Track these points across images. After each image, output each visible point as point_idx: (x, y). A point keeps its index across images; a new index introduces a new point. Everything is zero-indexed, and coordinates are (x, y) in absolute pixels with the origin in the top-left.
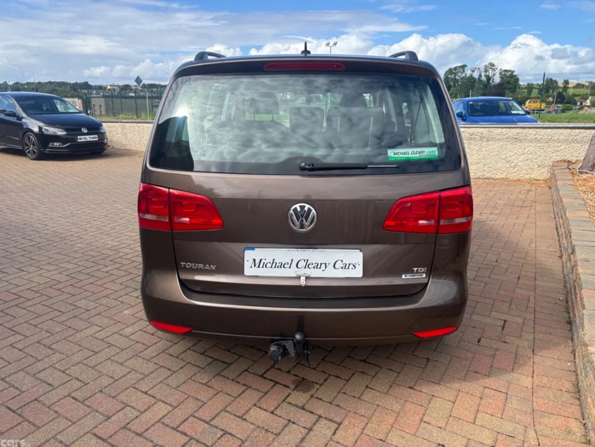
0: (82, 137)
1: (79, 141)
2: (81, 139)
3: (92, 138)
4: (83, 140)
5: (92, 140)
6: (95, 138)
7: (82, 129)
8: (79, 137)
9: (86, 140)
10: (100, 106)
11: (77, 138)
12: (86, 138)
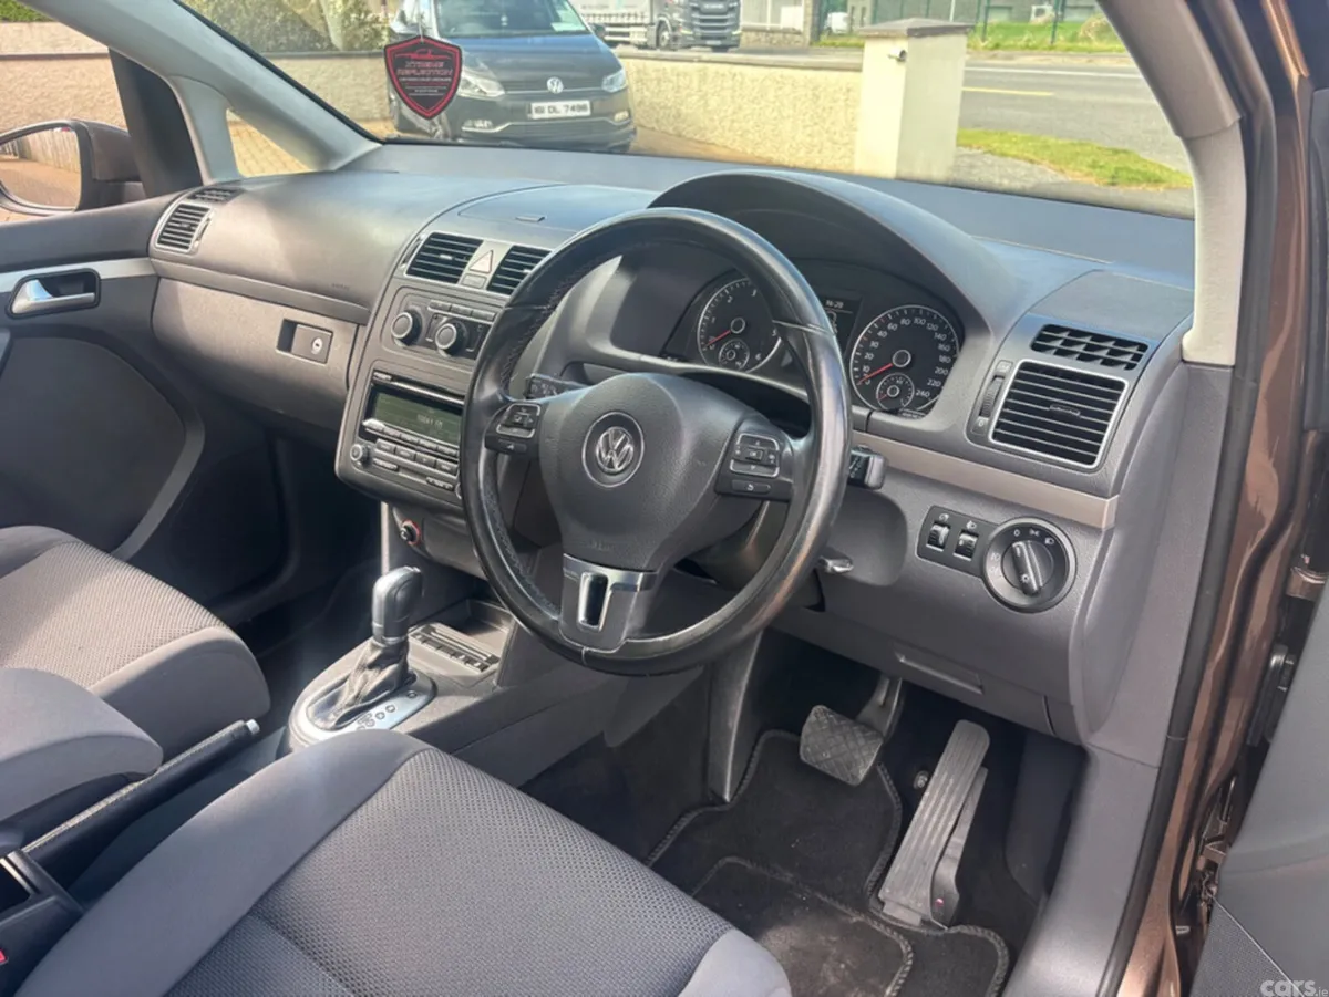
0: (545, 105)
1: (536, 116)
2: (539, 110)
3: (573, 109)
4: (546, 115)
5: (571, 114)
6: (583, 108)
7: (549, 83)
8: (535, 105)
9: (554, 115)
10: (864, 9)
11: (530, 106)
12: (555, 110)
